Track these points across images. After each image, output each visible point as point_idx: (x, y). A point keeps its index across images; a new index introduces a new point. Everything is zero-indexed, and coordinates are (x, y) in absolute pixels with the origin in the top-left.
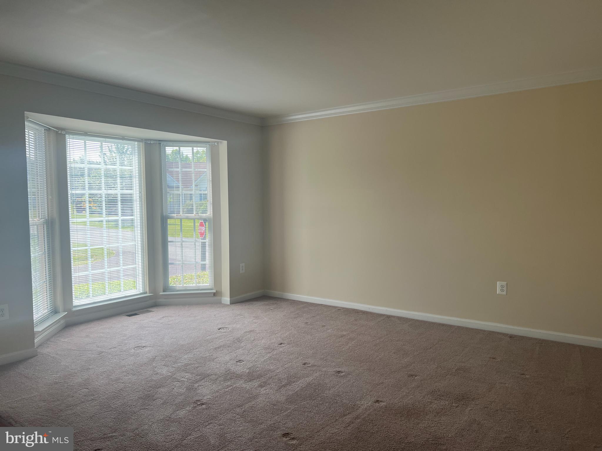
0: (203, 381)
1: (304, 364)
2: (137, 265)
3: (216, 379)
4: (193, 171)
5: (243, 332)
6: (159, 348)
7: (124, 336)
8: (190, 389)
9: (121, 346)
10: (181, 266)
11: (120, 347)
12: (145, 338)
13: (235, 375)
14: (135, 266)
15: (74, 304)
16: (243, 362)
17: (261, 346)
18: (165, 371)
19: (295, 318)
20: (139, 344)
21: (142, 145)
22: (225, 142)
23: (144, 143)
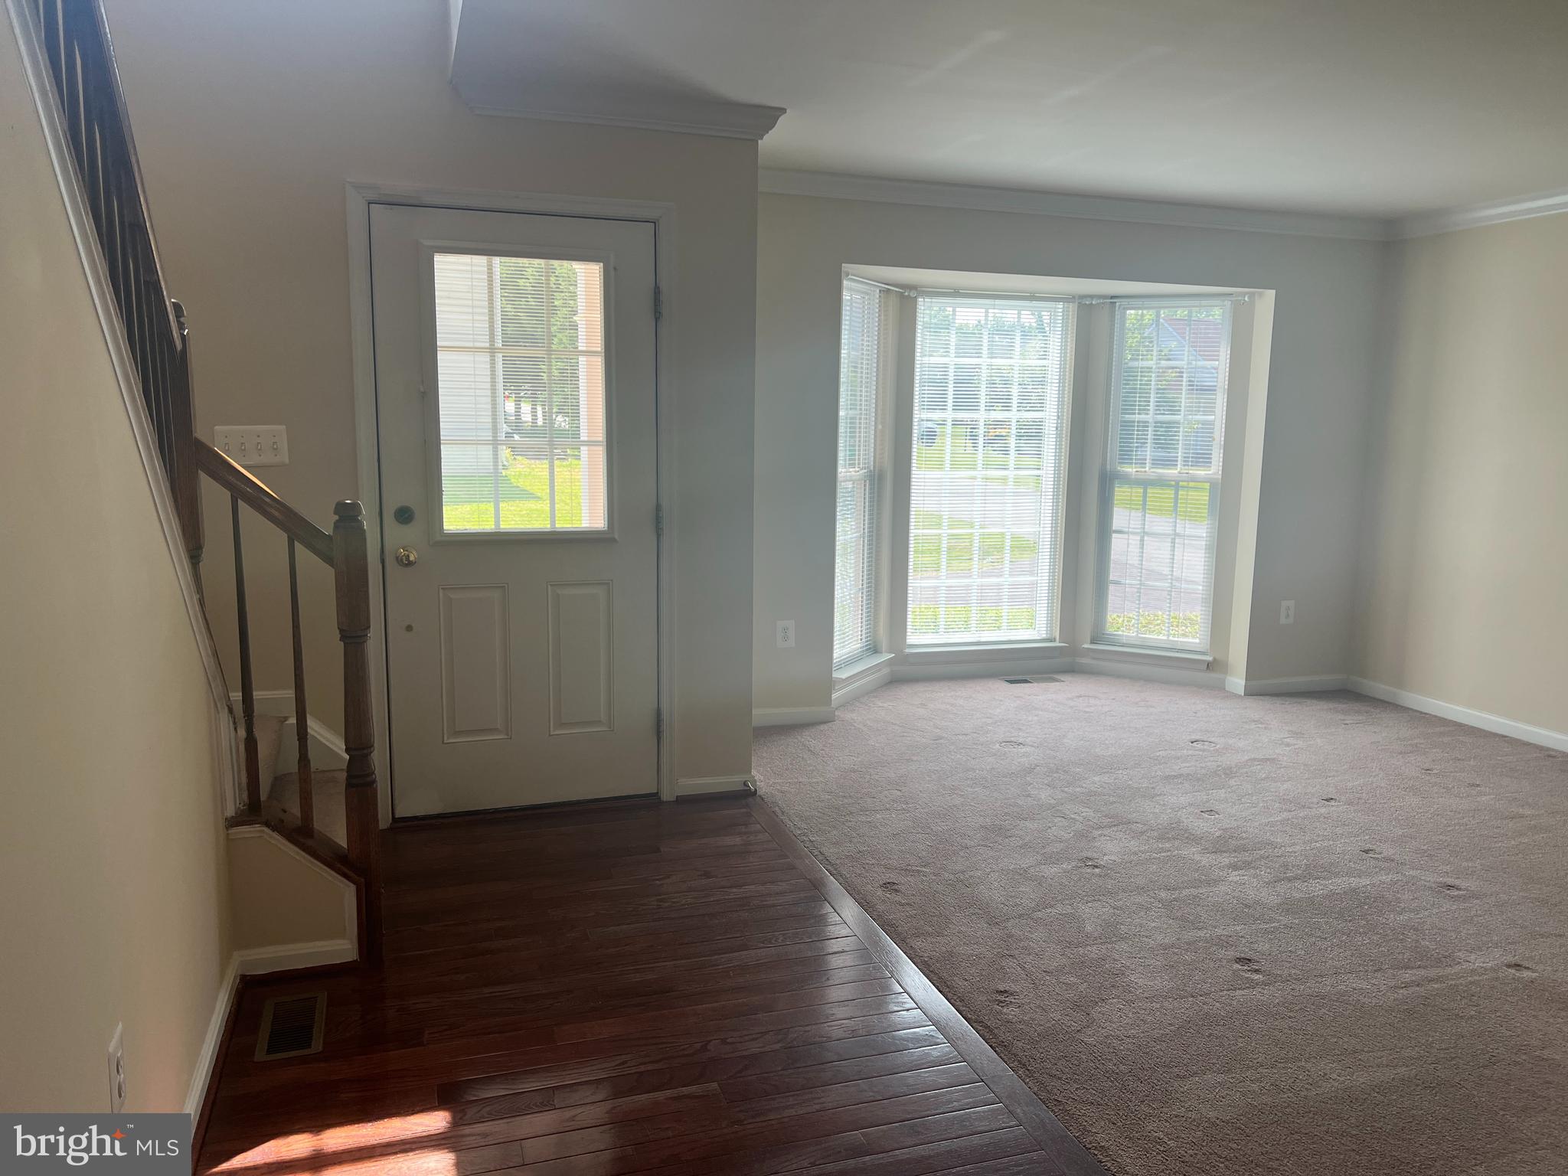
0: (1115, 829)
1: (1367, 852)
2: (1039, 578)
3: (1142, 833)
4: (1185, 367)
5: (1246, 758)
6: (1048, 752)
7: (988, 718)
8: (1081, 835)
9: (979, 734)
10: (1136, 590)
11: (975, 735)
12: (1027, 729)
13: (1186, 835)
14: (1036, 578)
15: (908, 641)
16: (1217, 816)
17: (1277, 794)
18: (1044, 795)
19: (1401, 753)
20: (1013, 737)
21: (1072, 307)
22: (1271, 294)
23: (1077, 303)
